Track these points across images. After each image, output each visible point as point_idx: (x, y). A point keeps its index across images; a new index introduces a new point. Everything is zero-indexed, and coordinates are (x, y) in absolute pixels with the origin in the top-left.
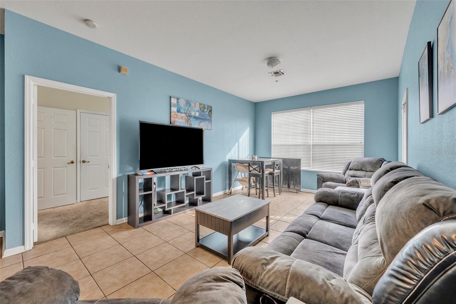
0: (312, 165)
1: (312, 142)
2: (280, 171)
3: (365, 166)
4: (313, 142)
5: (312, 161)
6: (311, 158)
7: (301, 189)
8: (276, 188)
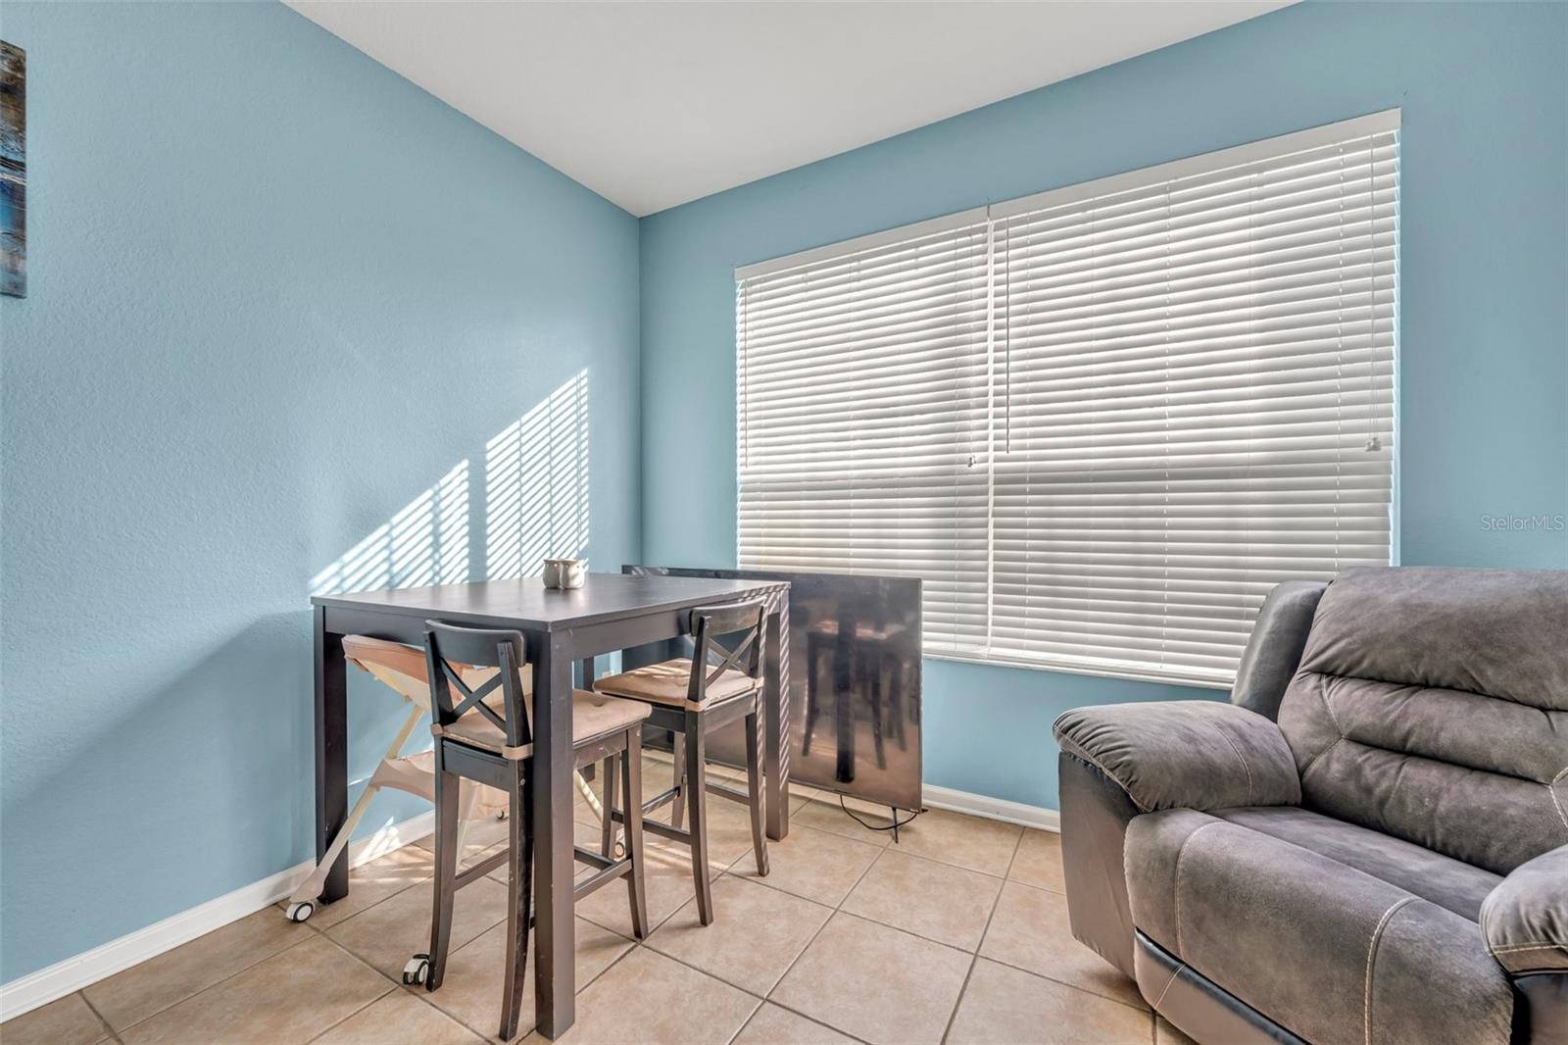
0: (995, 624)
1: (996, 460)
2: (761, 682)
3: (1523, 650)
4: (1003, 454)
5: (996, 591)
6: (991, 574)
7: (925, 787)
8: (723, 821)
